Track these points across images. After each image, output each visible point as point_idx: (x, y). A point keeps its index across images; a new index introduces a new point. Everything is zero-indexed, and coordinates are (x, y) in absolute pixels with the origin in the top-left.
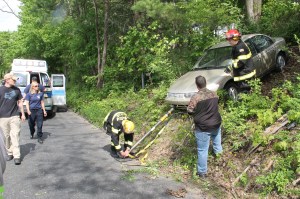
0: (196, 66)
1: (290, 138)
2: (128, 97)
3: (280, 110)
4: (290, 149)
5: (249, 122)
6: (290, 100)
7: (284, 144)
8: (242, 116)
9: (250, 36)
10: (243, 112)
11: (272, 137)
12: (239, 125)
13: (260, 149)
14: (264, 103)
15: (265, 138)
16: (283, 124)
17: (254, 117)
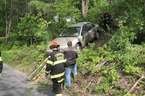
0: (60, 35)
1: (108, 69)
2: (24, 49)
3: (102, 57)
4: (108, 74)
5: (89, 62)
6: (106, 52)
7: (105, 72)
8: (85, 60)
9: (86, 23)
10: (86, 58)
11: (100, 69)
12: (84, 63)
13: (95, 74)
14: (94, 53)
15: (97, 69)
16: (104, 63)
17: (91, 60)
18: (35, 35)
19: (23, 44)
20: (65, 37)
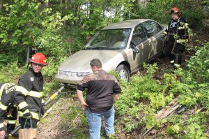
0: (88, 46)
1: (182, 122)
2: (10, 71)
3: (172, 95)
4: (182, 133)
5: (141, 105)
6: (180, 86)
7: (176, 128)
8: (134, 99)
9: (142, 21)
10: (136, 95)
11: (165, 121)
12: (131, 107)
13: (153, 132)
14: (156, 86)
15: (158, 121)
16: (175, 108)
17: (146, 100)
18: (36, 42)
19: (9, 61)
20: (97, 49)
